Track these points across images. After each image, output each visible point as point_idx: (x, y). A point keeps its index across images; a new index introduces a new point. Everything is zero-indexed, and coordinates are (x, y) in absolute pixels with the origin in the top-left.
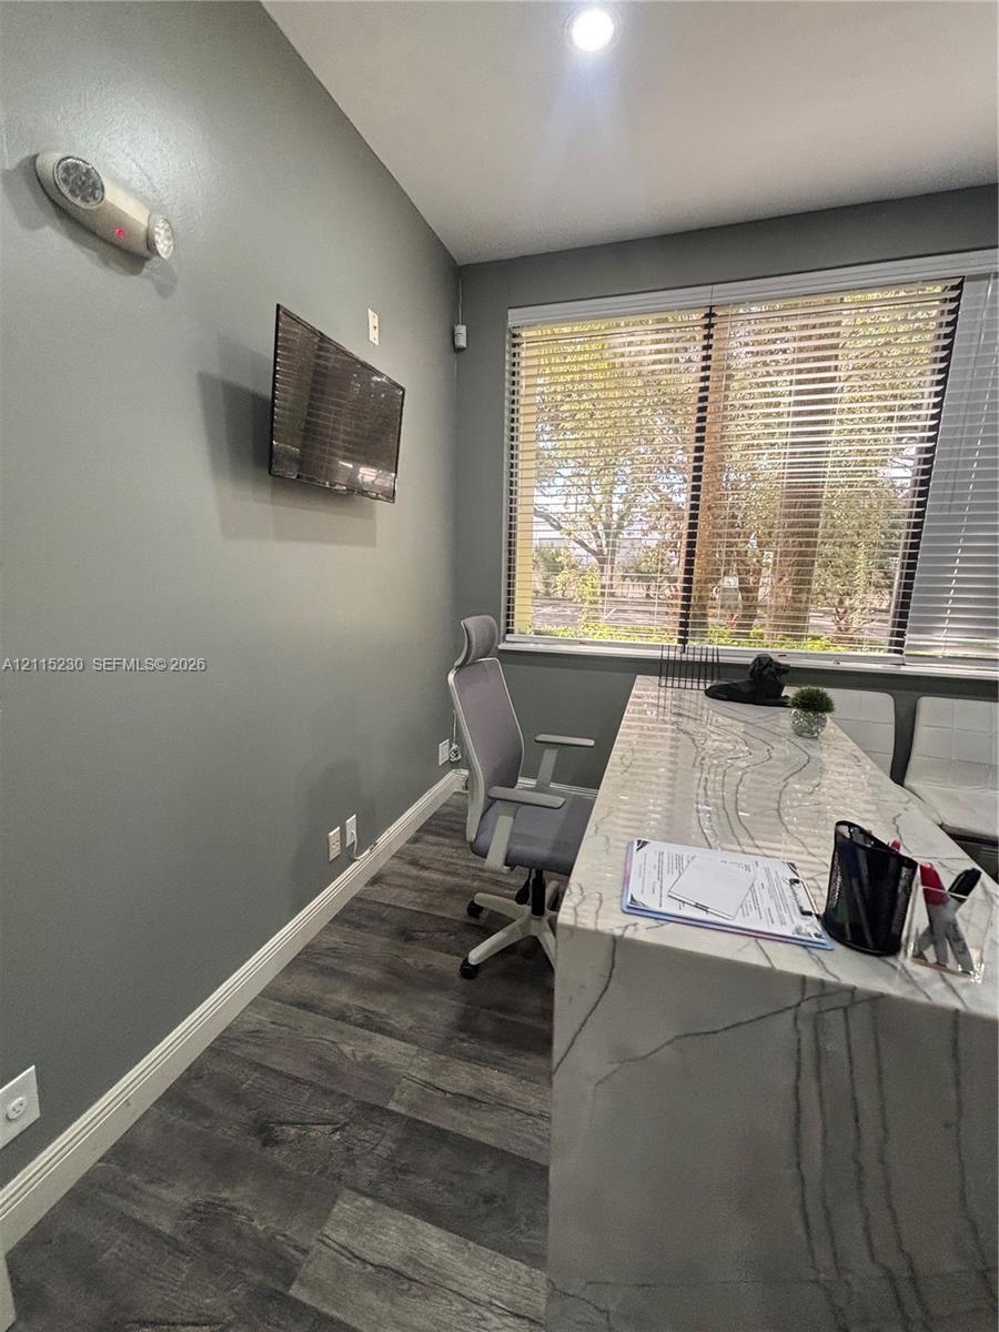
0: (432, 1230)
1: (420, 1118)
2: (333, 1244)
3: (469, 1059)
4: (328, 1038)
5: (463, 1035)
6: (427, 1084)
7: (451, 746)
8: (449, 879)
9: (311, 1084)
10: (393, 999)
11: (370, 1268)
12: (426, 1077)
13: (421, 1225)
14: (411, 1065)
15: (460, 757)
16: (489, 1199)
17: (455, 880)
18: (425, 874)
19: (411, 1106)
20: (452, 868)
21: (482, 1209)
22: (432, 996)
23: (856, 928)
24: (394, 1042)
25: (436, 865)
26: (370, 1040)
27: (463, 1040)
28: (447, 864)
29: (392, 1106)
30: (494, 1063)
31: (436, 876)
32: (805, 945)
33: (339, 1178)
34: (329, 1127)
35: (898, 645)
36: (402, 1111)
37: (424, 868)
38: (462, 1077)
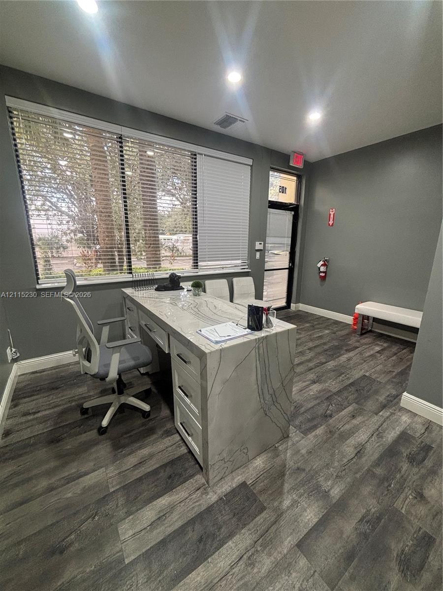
0: (160, 499)
1: (127, 483)
2: (129, 538)
3: (129, 454)
4: (52, 501)
5: (120, 451)
6: (119, 473)
7: (11, 350)
8: (56, 409)
9: (64, 518)
10: (76, 464)
11: (148, 528)
12: (117, 472)
13: (155, 503)
14: (107, 474)
15: (18, 355)
16: (170, 477)
17: (61, 407)
18: (39, 415)
19: (120, 483)
20: (52, 405)
21: (170, 481)
22: (93, 450)
23: (257, 327)
24: (92, 474)
25: (43, 408)
26: (78, 484)
27: (122, 452)
28: (49, 405)
29: (112, 490)
30: (140, 448)
31: (47, 412)
32: (251, 334)
33: (112, 525)
34: (90, 519)
35: (196, 266)
36: (118, 487)
37: (34, 413)
38: (132, 460)
